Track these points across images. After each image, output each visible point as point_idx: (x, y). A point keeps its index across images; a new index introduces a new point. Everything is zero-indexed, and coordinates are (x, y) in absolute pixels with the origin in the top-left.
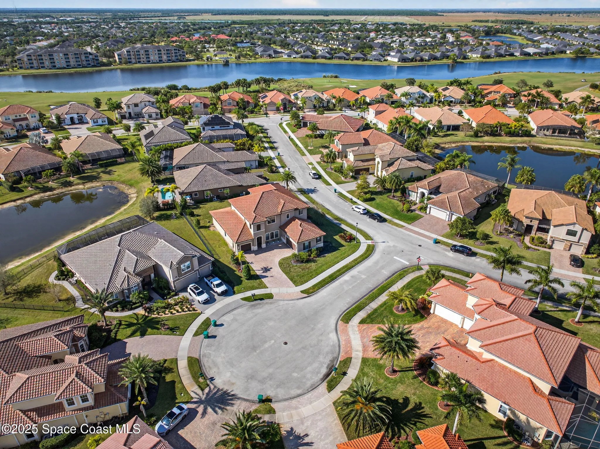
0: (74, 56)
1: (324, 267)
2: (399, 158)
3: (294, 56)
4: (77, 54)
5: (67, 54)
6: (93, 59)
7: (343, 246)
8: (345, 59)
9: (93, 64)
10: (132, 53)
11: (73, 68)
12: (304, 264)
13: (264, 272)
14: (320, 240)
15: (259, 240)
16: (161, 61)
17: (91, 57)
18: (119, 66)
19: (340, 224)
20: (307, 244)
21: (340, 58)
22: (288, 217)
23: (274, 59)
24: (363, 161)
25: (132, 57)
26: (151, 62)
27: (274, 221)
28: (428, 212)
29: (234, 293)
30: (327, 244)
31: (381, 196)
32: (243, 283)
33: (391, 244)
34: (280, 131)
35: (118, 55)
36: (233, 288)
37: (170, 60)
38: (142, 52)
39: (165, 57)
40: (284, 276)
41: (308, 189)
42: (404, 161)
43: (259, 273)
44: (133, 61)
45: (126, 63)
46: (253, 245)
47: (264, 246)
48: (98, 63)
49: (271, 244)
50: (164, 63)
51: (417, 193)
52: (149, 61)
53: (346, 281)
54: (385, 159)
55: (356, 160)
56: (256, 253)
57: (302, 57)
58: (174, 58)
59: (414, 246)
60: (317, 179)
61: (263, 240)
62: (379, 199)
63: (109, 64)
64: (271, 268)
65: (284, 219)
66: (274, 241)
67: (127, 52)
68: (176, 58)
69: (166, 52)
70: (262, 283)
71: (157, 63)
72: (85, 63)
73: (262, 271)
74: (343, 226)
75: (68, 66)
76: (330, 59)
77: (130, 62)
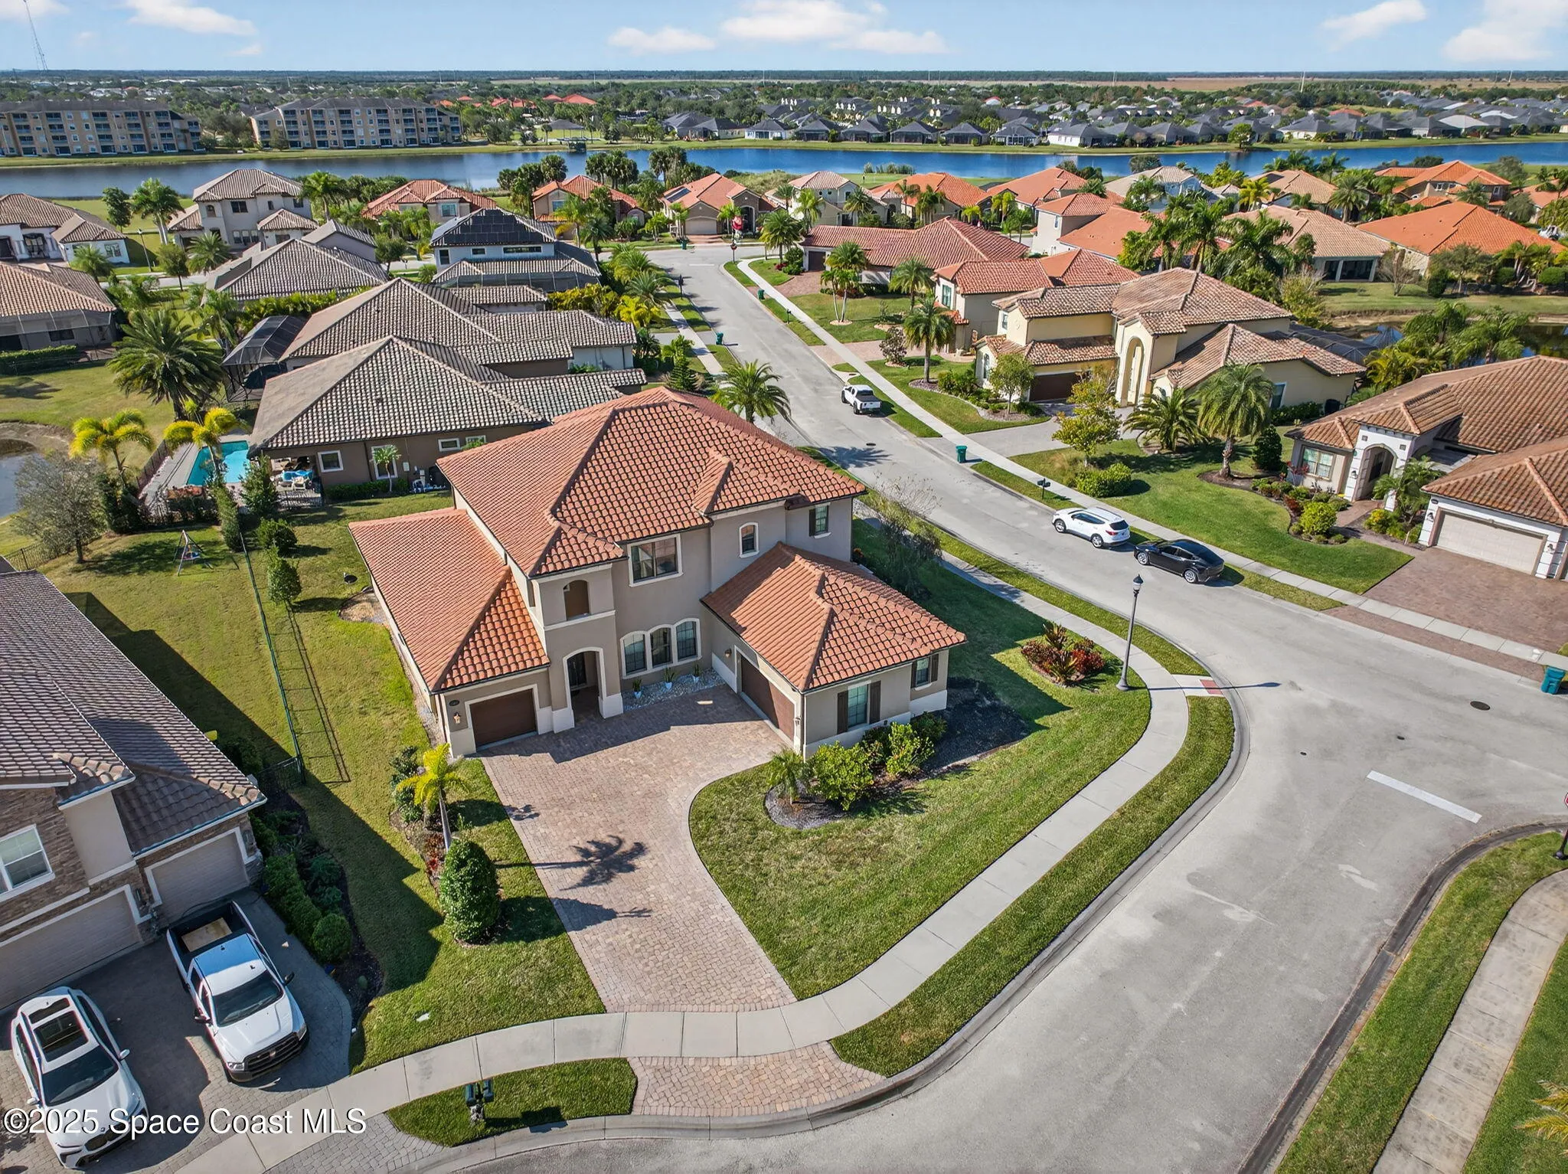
0: (124, 121)
1: (971, 844)
2: (1223, 325)
3: (777, 134)
4: (134, 114)
5: (104, 115)
6: (184, 131)
7: (1057, 707)
8: (924, 140)
9: (182, 146)
10: (299, 117)
11: (120, 155)
12: (849, 824)
13: (587, 881)
14: (929, 675)
15: (582, 670)
16: (385, 143)
17: (176, 124)
18: (261, 154)
19: (1014, 593)
20: (857, 691)
21: (910, 138)
22: (748, 544)
23: (718, 143)
24: (1064, 344)
25: (301, 128)
26: (358, 144)
27: (668, 566)
28: (1425, 538)
29: (356, 1057)
30: (965, 694)
31: (1167, 475)
32: (442, 964)
33: (1318, 695)
34: (728, 279)
35: (260, 123)
36: (359, 1014)
37: (413, 141)
38: (331, 114)
39: (398, 132)
40: (724, 912)
41: (840, 450)
42: (1246, 336)
43: (556, 885)
44: (305, 140)
45: (282, 146)
46: (549, 702)
47: (611, 703)
48: (199, 145)
49: (657, 696)
50: (395, 147)
51: (1350, 455)
52: (351, 143)
53: (1136, 955)
54: (1165, 328)
55: (1034, 342)
56: (564, 746)
57: (799, 136)
58: (425, 136)
59: (1451, 707)
60: (875, 413)
61: (608, 673)
62: (1162, 486)
63: (232, 146)
64: (639, 849)
65: (729, 560)
66: (670, 676)
67: (286, 112)
68: (433, 135)
69: (401, 116)
70: (570, 965)
71: (377, 147)
72: (157, 141)
73: (581, 872)
74: (1031, 603)
75: (105, 149)
76: (880, 140)
77: (294, 144)
